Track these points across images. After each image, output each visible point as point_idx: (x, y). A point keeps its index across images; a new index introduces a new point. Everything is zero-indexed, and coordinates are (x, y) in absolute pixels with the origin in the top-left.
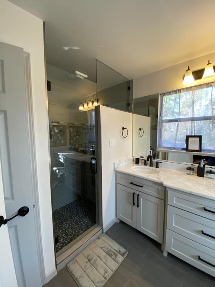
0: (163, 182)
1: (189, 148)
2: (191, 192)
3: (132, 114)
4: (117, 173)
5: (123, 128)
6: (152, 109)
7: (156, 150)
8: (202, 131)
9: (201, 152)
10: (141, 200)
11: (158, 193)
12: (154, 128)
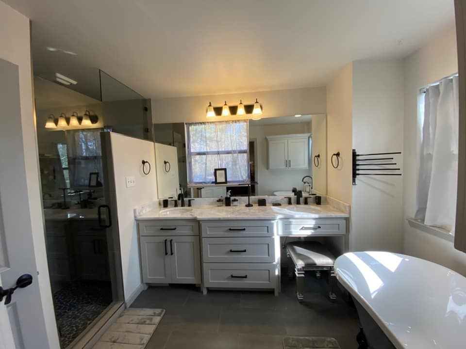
0: (196, 217)
1: (218, 181)
2: (219, 218)
3: (153, 143)
4: (139, 223)
5: (144, 162)
6: (177, 136)
7: (187, 187)
8: (237, 162)
9: (226, 183)
10: (175, 245)
11: (193, 230)
12: (183, 160)
